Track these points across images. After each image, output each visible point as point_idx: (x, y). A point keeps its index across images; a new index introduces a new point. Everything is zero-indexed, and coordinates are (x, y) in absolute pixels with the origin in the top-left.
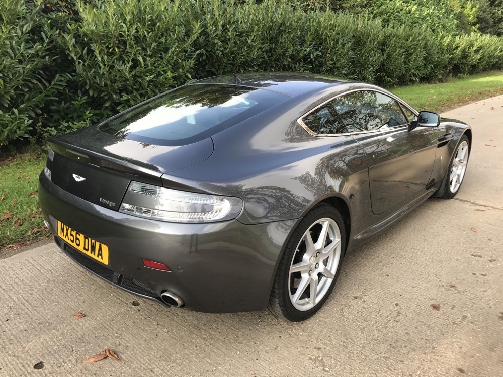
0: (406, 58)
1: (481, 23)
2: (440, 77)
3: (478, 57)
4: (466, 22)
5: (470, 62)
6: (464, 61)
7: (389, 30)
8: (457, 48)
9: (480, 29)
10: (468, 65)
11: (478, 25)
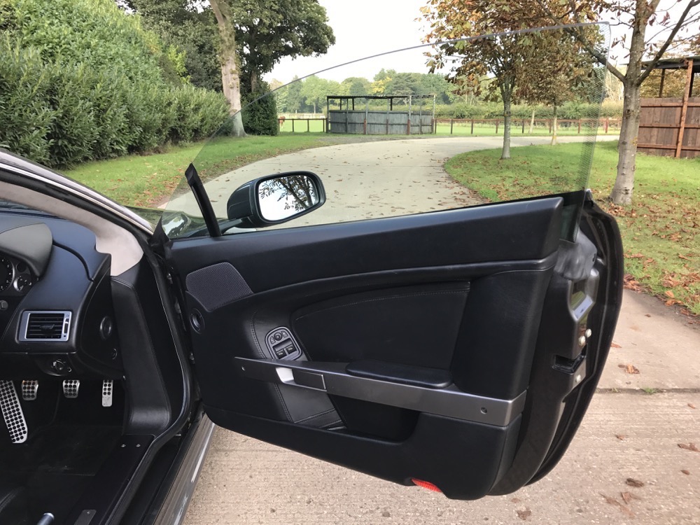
0: (97, 116)
1: (192, 73)
2: (156, 145)
3: (198, 117)
4: (172, 71)
5: (189, 124)
6: (183, 124)
7: (57, 69)
8: (170, 104)
9: (192, 81)
10: (188, 129)
11: (189, 77)
